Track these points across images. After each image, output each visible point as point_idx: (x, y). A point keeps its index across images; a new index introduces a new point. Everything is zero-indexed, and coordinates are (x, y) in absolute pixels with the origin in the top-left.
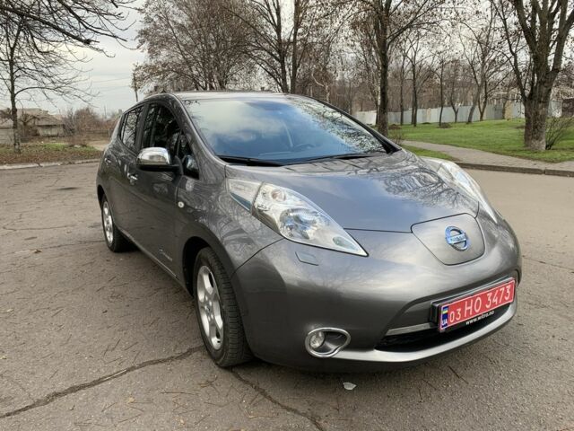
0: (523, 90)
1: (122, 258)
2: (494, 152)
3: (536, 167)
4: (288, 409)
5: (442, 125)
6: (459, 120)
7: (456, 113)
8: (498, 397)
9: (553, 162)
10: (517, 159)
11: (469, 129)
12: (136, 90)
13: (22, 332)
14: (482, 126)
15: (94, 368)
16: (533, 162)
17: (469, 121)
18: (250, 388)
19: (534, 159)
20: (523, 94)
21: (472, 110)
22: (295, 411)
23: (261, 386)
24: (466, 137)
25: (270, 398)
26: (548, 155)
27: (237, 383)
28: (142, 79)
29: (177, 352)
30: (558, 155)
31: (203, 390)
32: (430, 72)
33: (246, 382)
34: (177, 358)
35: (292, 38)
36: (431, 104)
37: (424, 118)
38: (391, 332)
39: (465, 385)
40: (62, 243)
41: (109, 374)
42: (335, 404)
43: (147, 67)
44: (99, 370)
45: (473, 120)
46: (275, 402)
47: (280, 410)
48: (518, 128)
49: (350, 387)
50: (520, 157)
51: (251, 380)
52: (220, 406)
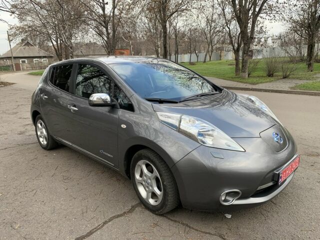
0: (233, 46)
1: (54, 154)
2: (223, 79)
3: (247, 87)
4: (206, 233)
5: (191, 64)
6: (199, 60)
7: (198, 57)
8: (297, 212)
9: (254, 84)
10: (236, 83)
11: (205, 65)
12: (10, 42)
13: (19, 208)
14: (211, 64)
15: (83, 225)
16: (245, 84)
17: (205, 62)
18: (180, 224)
19: (245, 83)
20: (234, 49)
21: (206, 55)
22: (209, 233)
23: (184, 222)
24: (205, 70)
25: (193, 228)
26: (250, 80)
27: (171, 223)
28: (15, 35)
29: (126, 209)
30: (255, 80)
31: (155, 229)
32: (184, 35)
33: (175, 221)
34: (128, 212)
35: (112, 14)
36: (185, 52)
37: (181, 59)
38: (260, 188)
39: (280, 208)
40: (7, 146)
41: (94, 227)
42: (226, 227)
43: (18, 28)
44: (86, 226)
45: (207, 60)
46: (197, 231)
47: (202, 234)
48: (229, 65)
49: (229, 216)
50: (237, 81)
51: (177, 219)
52: (170, 237)
